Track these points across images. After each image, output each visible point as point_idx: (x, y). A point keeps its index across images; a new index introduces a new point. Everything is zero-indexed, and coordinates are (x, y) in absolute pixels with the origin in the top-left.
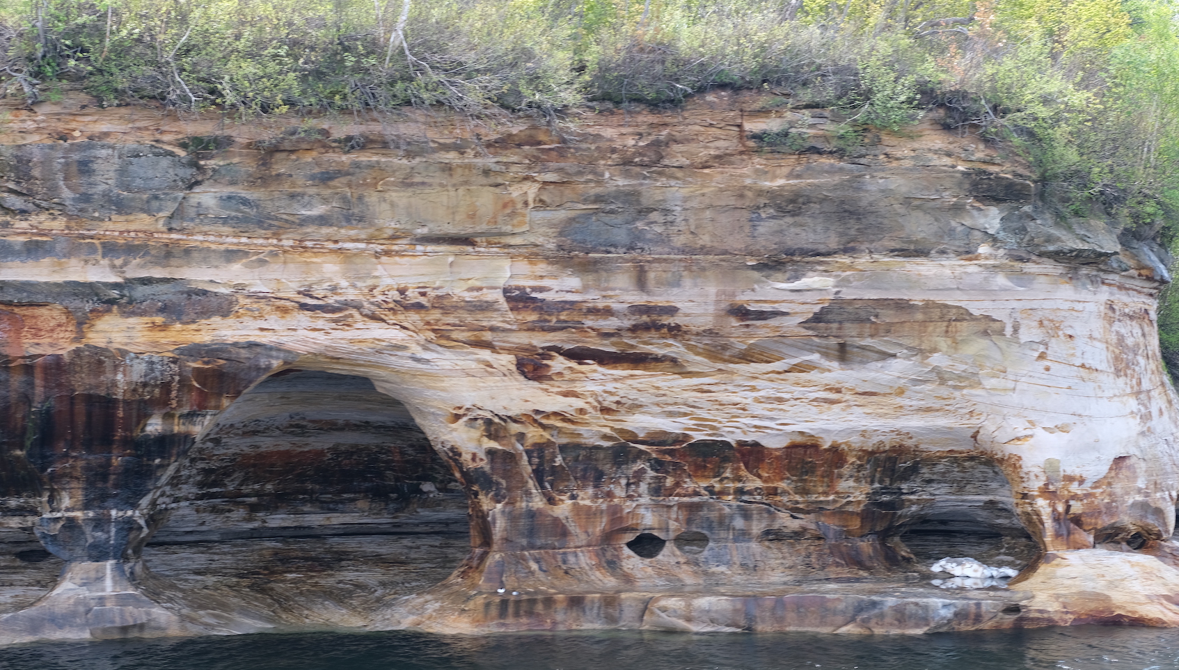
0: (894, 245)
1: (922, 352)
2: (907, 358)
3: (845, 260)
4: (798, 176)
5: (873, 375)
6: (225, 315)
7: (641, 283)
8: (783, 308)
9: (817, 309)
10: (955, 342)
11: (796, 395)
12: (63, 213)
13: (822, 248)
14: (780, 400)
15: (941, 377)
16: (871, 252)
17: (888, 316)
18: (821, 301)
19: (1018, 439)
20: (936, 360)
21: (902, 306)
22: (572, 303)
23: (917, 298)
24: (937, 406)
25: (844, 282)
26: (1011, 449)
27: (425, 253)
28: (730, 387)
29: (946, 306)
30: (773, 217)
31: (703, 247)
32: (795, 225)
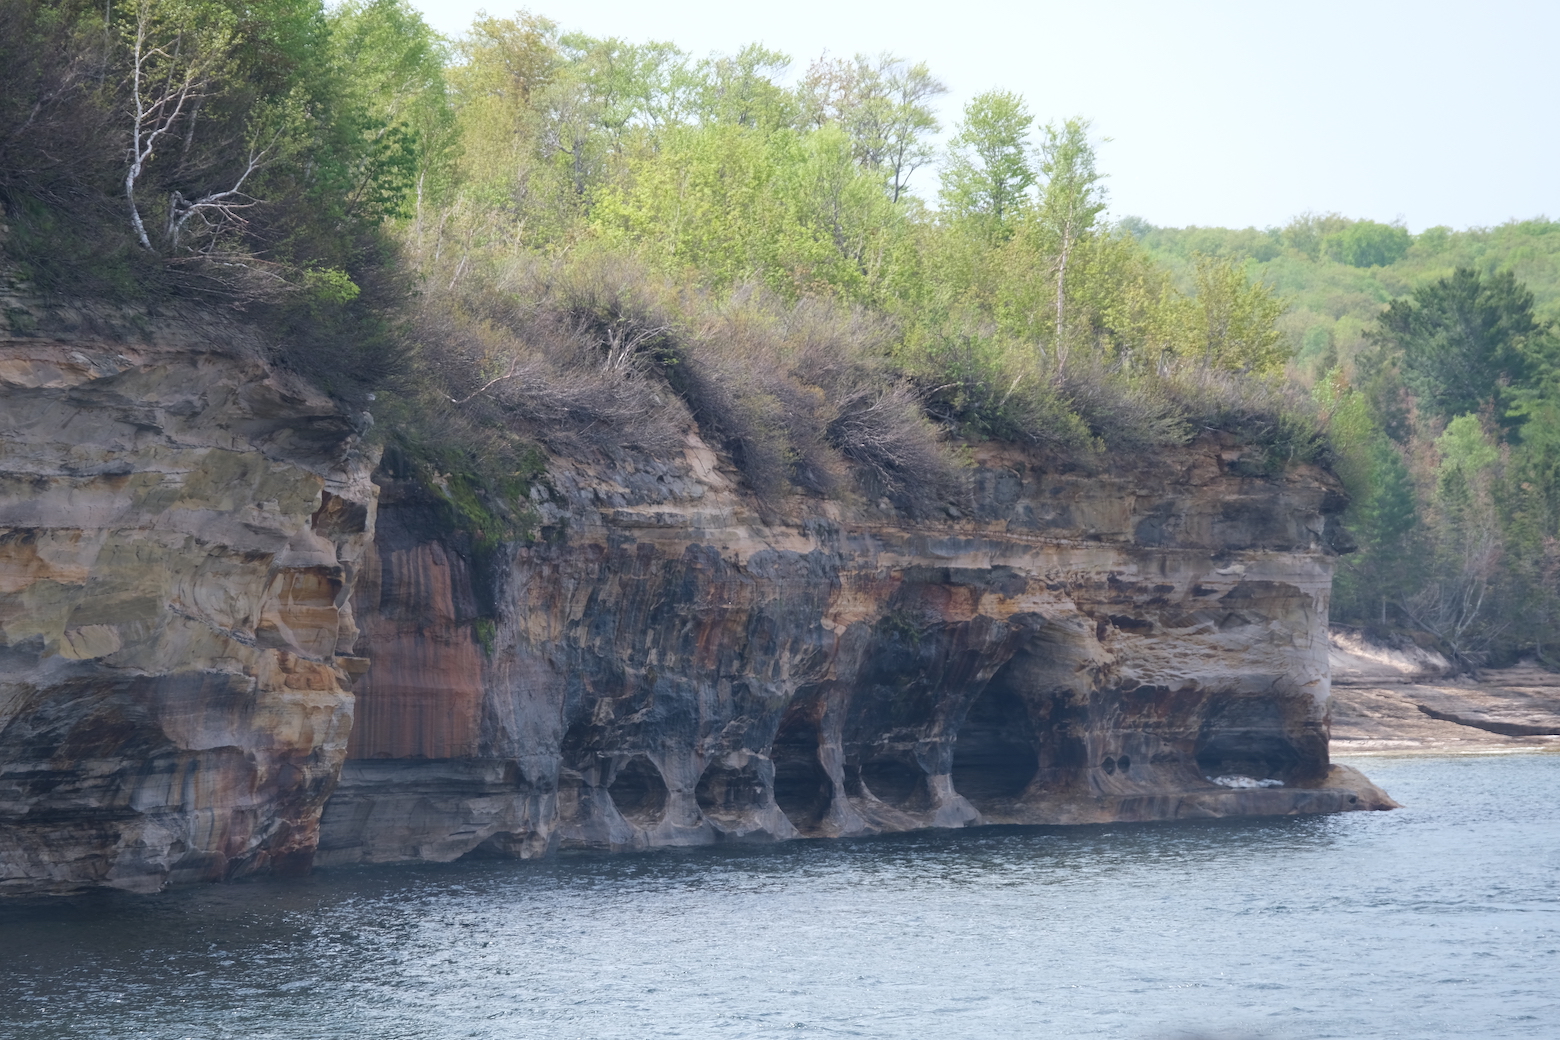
0: (1278, 542)
1: (1266, 620)
2: (1257, 624)
3: (1251, 553)
4: (1246, 493)
5: (1237, 636)
6: (1023, 591)
7: (1162, 569)
8: (1216, 588)
9: (1231, 588)
10: (1287, 612)
11: (1195, 651)
12: (974, 519)
13: (1243, 544)
14: (1186, 655)
15: (1272, 637)
16: (1264, 547)
17: (1258, 594)
18: (1234, 582)
19: (1311, 682)
20: (1275, 626)
21: (1267, 586)
22: (1133, 583)
23: (1277, 580)
24: (1261, 659)
25: (1249, 569)
26: (1306, 690)
27: (1087, 547)
28: (1164, 646)
29: (1289, 586)
30: (1221, 522)
31: (1191, 543)
32: (1232, 527)
